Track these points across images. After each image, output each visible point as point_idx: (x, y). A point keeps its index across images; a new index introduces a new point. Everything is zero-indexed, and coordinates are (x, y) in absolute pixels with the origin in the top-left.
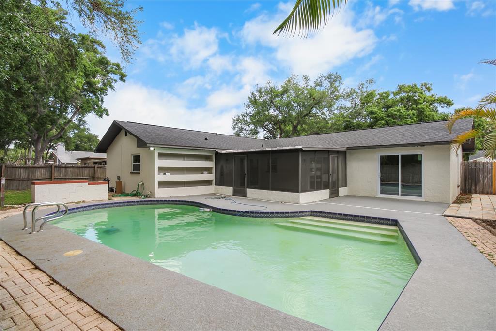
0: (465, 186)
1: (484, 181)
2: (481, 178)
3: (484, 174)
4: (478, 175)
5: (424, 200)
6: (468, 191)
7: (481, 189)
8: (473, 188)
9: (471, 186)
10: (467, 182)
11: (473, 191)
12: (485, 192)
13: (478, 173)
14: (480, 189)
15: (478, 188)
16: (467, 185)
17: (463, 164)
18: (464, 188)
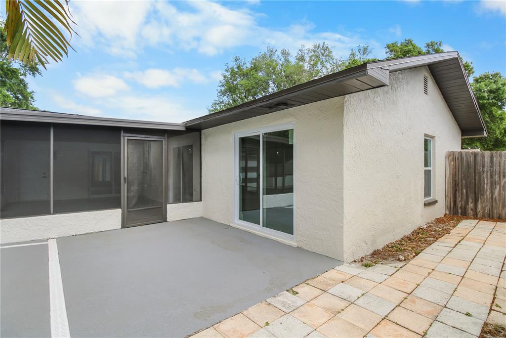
0: (455, 202)
1: (492, 193)
2: (487, 187)
3: (492, 176)
4: (480, 180)
5: (295, 244)
6: (460, 211)
7: (487, 209)
8: (471, 205)
9: (467, 203)
10: (458, 194)
11: (470, 212)
12: (495, 215)
13: (480, 176)
14: (483, 208)
15: (479, 206)
16: (459, 199)
17: (451, 157)
18: (452, 205)
